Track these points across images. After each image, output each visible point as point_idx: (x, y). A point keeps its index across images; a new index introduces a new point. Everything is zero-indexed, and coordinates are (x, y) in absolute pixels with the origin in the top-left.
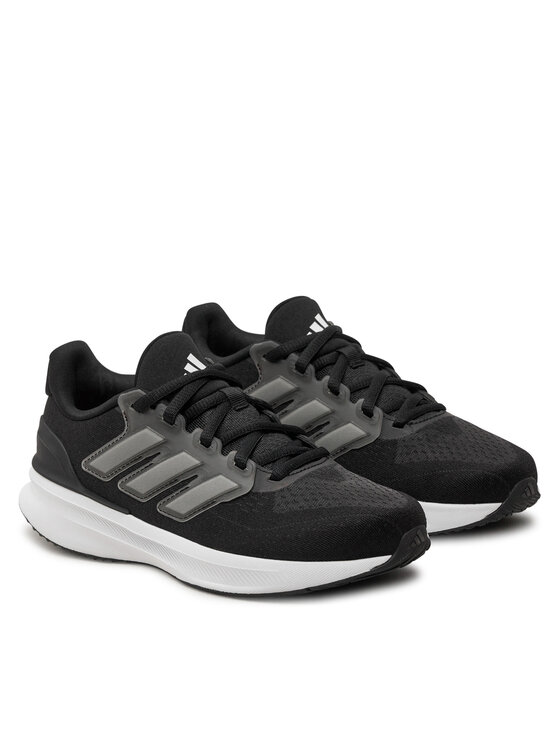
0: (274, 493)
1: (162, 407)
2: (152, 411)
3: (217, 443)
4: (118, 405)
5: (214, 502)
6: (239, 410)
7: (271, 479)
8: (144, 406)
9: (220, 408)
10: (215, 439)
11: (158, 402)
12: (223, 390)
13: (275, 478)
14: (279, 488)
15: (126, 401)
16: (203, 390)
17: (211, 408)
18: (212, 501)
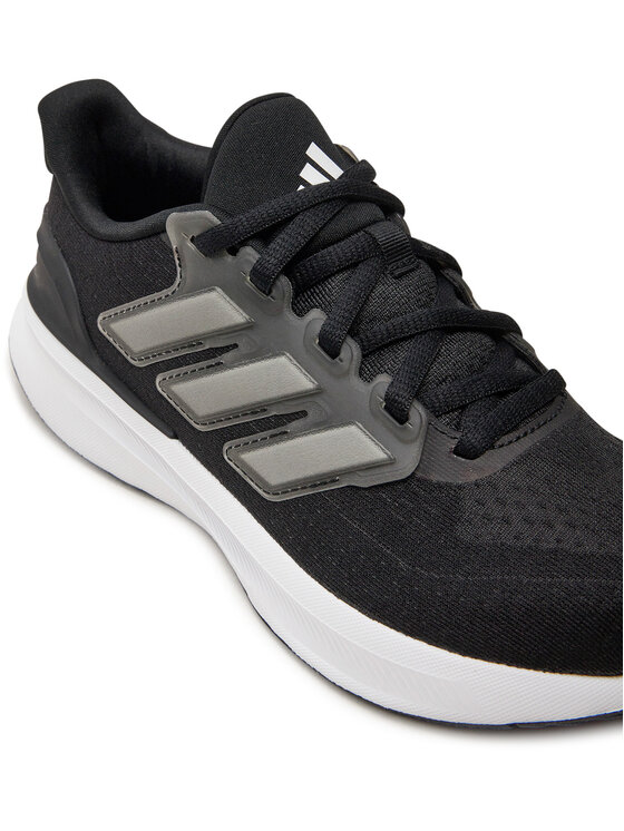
0: (460, 487)
1: (250, 254)
2: (229, 258)
3: (351, 351)
4: (164, 231)
5: (334, 481)
6: (399, 277)
7: (456, 452)
8: (214, 244)
9: (363, 272)
10: (350, 340)
11: (243, 243)
12: (371, 229)
13: (466, 452)
14: (474, 477)
15: (181, 228)
16: (332, 226)
17: (346, 268)
18: (331, 477)
